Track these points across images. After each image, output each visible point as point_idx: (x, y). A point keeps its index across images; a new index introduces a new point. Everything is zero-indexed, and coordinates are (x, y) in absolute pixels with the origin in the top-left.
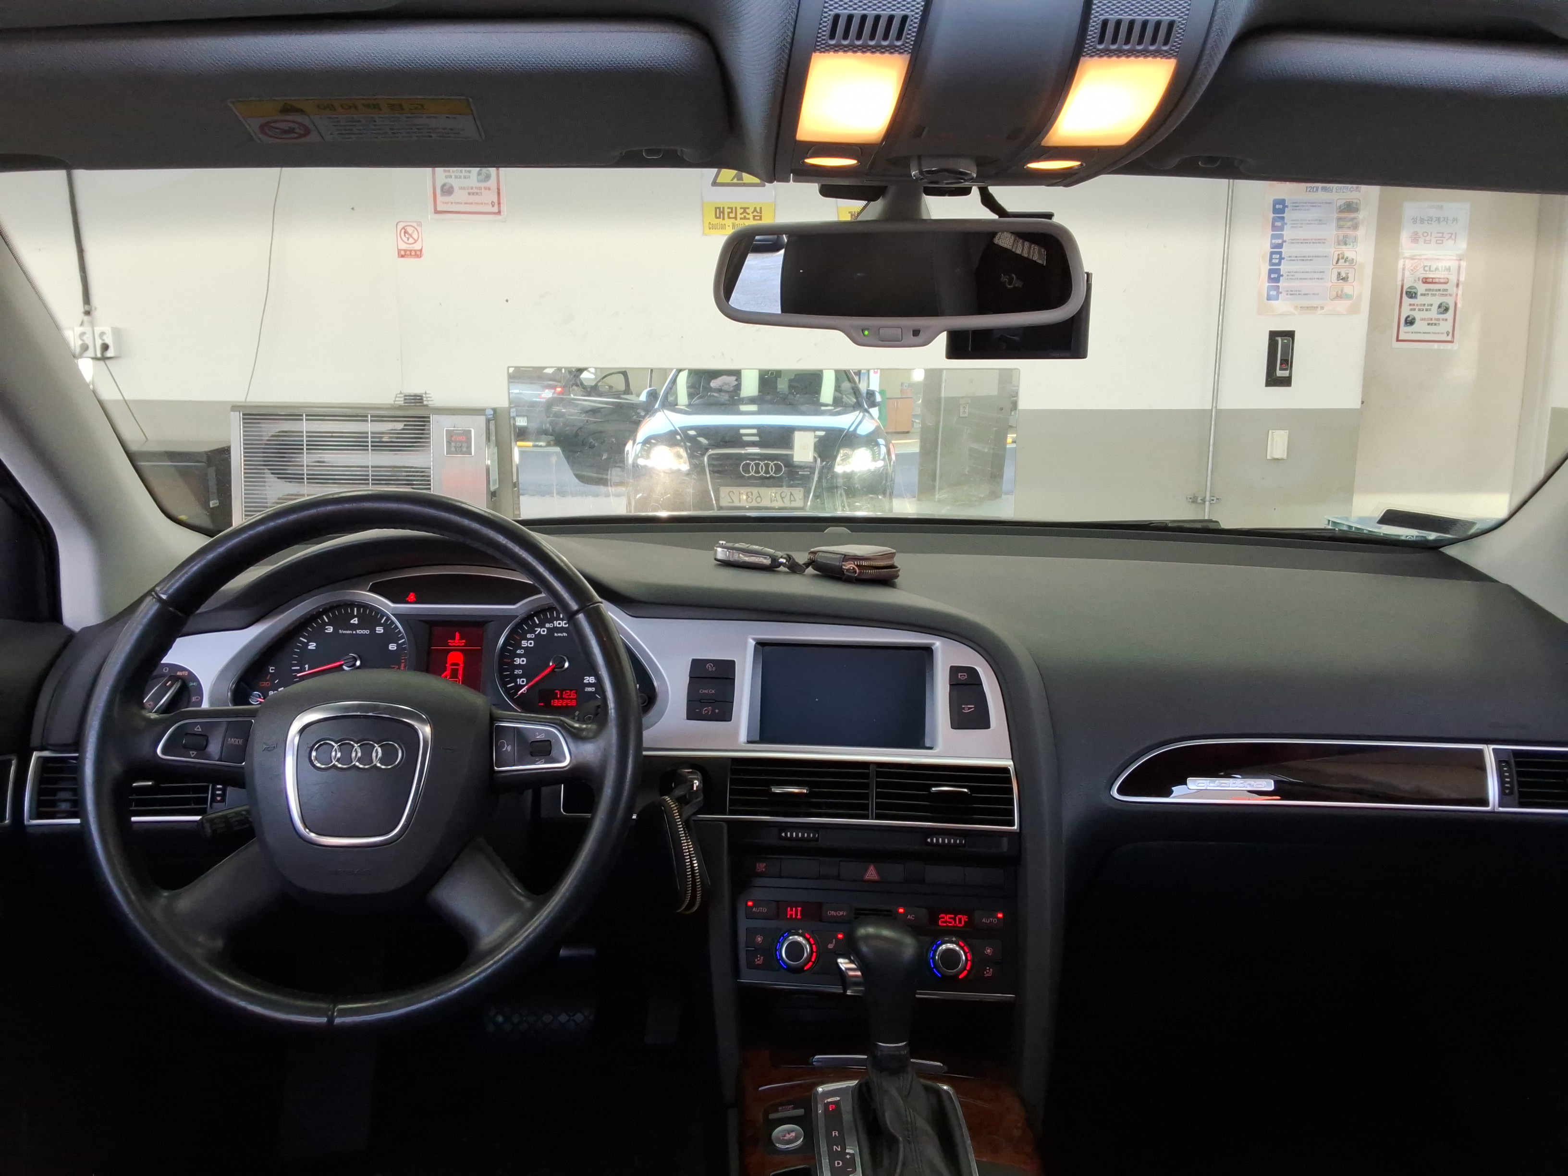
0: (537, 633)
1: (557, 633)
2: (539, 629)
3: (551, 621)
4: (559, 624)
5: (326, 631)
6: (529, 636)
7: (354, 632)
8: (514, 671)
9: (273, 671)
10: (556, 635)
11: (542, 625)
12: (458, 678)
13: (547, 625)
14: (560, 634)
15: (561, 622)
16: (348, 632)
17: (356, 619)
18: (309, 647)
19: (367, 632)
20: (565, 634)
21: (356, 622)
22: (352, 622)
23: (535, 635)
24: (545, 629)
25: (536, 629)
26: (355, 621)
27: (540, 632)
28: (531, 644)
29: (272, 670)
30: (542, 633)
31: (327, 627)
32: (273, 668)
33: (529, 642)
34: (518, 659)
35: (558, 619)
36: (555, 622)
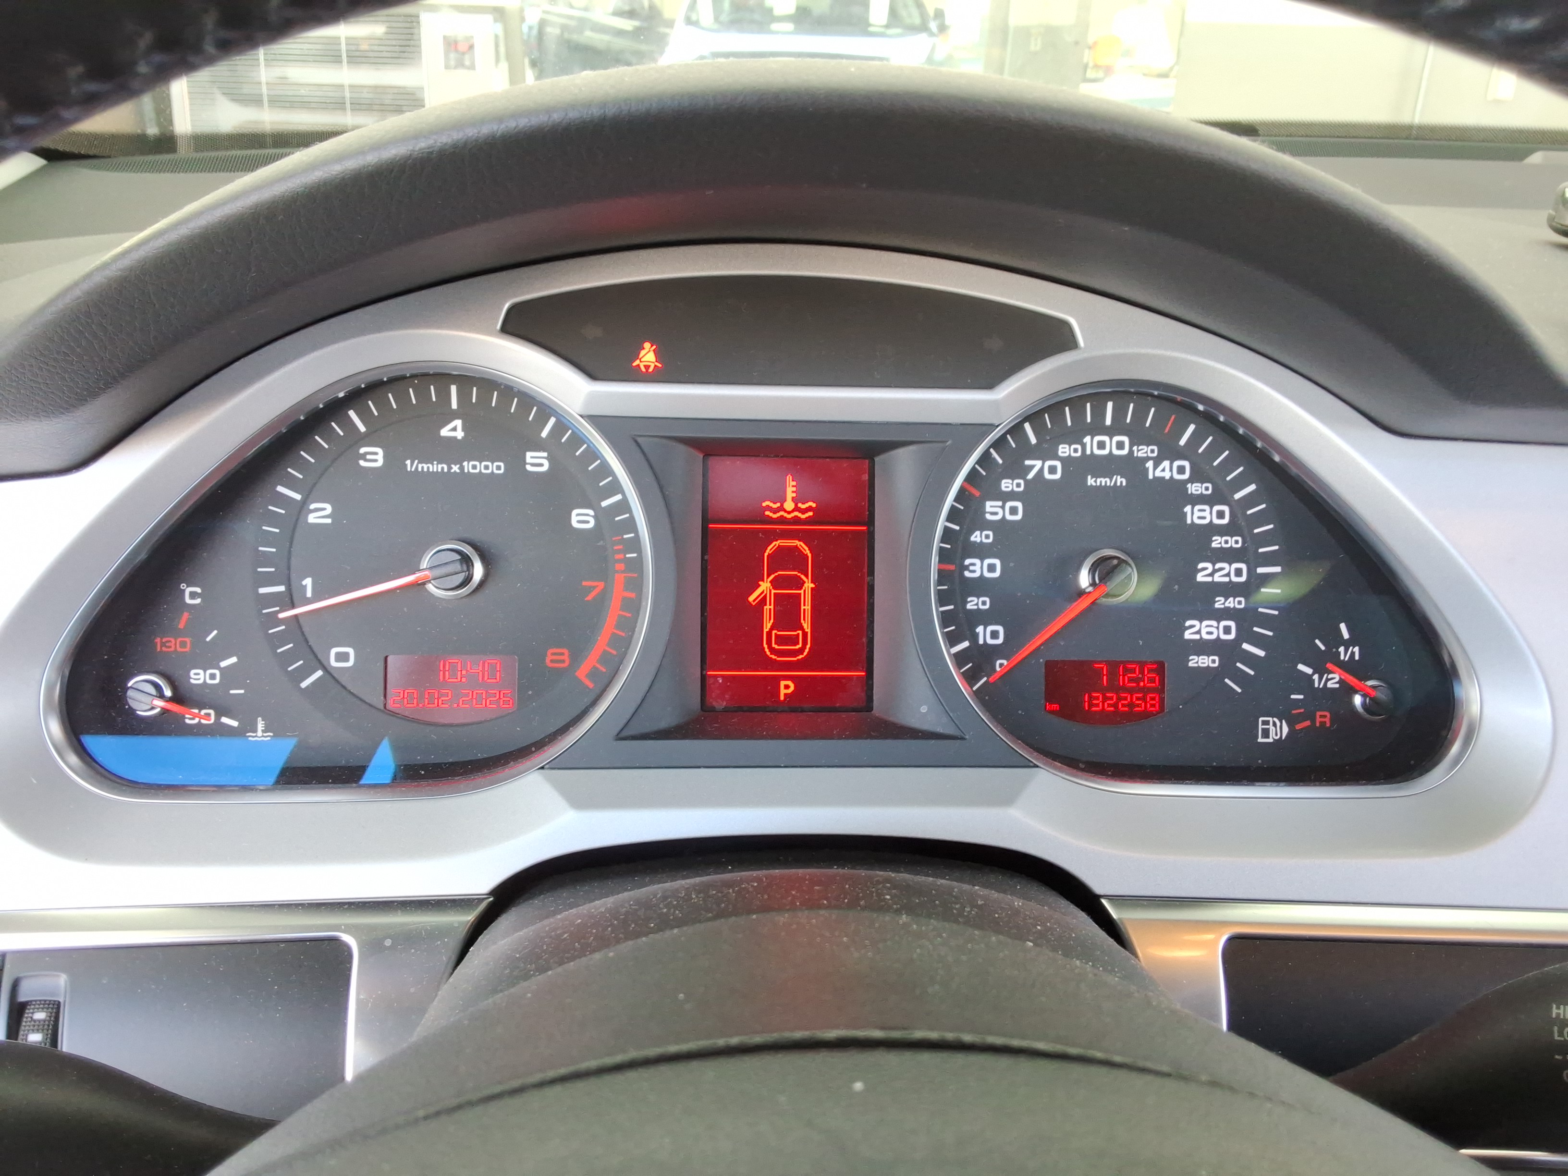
0: (1030, 476)
1: (1095, 476)
2: (1038, 464)
3: (1075, 436)
4: (1101, 445)
5: (362, 463)
6: (1007, 485)
7: (455, 468)
8: (966, 602)
9: (198, 601)
10: (1090, 481)
11: (1046, 452)
12: (802, 629)
13: (1064, 450)
14: (1103, 481)
15: (1106, 438)
16: (436, 467)
17: (458, 423)
18: (312, 519)
19: (497, 468)
20: (1120, 481)
21: (460, 434)
22: (445, 432)
23: (1027, 482)
24: (1058, 464)
25: (1028, 462)
26: (454, 430)
27: (1041, 470)
28: (1014, 511)
29: (193, 595)
30: (1047, 476)
31: (363, 450)
32: (198, 590)
33: (1009, 504)
34: (977, 561)
35: (1098, 428)
36: (1087, 439)
